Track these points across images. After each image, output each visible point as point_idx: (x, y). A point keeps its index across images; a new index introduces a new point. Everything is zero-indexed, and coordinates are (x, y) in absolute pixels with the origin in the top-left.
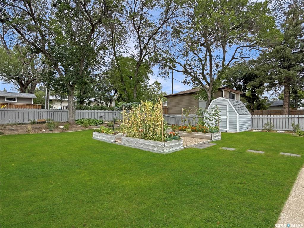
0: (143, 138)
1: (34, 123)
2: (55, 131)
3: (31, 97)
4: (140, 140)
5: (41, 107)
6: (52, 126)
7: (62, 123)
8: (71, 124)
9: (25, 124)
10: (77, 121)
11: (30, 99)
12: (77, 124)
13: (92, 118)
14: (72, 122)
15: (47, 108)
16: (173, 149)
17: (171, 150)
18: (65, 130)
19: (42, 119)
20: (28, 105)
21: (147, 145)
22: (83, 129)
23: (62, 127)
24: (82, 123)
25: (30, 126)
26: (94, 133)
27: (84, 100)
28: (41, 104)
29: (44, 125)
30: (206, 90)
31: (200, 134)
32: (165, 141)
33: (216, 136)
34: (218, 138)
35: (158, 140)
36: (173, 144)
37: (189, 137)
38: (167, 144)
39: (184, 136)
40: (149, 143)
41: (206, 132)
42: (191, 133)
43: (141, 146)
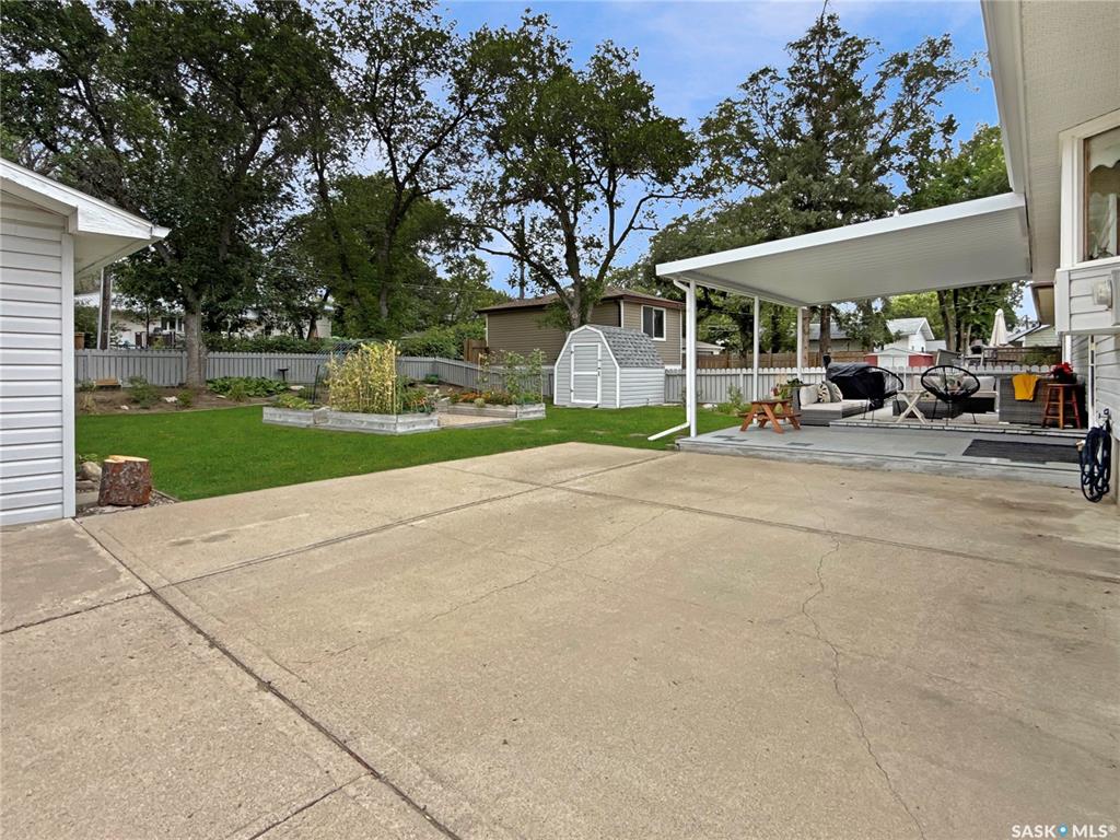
0: (366, 411)
2: (157, 410)
4: (360, 415)
5: (82, 341)
6: (144, 397)
7: (170, 390)
8: (196, 392)
10: (211, 385)
12: (212, 392)
13: (253, 376)
14: (196, 385)
15: (104, 347)
16: (417, 428)
17: (411, 429)
18: (182, 407)
19: (107, 377)
21: (372, 423)
22: (232, 404)
23: (173, 399)
24: (227, 391)
25: (87, 396)
26: (266, 410)
28: (83, 330)
30: (566, 302)
31: (499, 408)
32: (398, 413)
33: (528, 413)
34: (536, 415)
35: (387, 413)
36: (416, 420)
37: (480, 414)
38: (401, 419)
39: (470, 413)
40: (376, 418)
41: (507, 403)
42: (482, 406)
43: (363, 426)
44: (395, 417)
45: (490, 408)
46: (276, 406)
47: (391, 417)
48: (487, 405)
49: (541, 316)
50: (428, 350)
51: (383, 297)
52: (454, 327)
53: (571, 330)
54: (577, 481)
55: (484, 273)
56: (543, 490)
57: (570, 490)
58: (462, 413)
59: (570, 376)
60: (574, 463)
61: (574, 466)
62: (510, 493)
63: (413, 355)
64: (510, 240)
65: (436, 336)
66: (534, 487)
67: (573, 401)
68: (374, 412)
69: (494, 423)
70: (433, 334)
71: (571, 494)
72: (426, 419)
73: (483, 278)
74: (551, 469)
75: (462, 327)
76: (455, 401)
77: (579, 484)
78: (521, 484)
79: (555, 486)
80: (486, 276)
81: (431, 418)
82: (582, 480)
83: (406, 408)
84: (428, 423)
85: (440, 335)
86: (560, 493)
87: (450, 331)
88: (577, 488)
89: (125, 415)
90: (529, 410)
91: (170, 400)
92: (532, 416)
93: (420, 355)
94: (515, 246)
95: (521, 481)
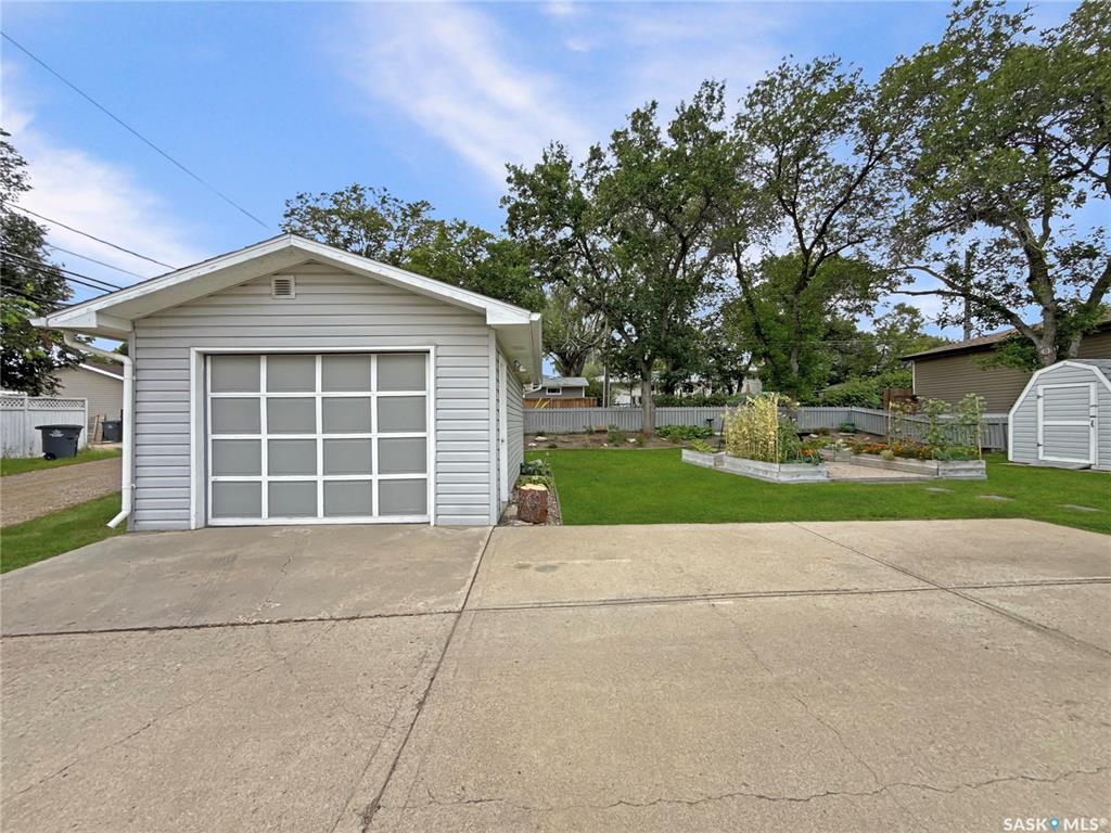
0: (753, 458)
1: (591, 432)
2: (623, 448)
3: (580, 384)
4: (748, 461)
5: (596, 403)
6: (617, 438)
7: (634, 433)
8: (648, 436)
9: (578, 433)
10: (658, 431)
11: (579, 389)
12: (658, 436)
13: (689, 424)
14: (649, 431)
15: (606, 406)
16: (801, 478)
17: (795, 478)
18: (638, 446)
19: (602, 425)
20: (576, 400)
21: (758, 470)
22: (669, 445)
23: (633, 440)
24: (667, 433)
25: (586, 437)
26: (684, 451)
27: (676, 382)
28: (597, 396)
29: (606, 436)
30: (1030, 336)
31: (913, 463)
32: (782, 462)
33: (957, 471)
34: (969, 474)
35: (772, 461)
36: (800, 470)
37: (889, 468)
38: (784, 468)
39: (877, 466)
40: (760, 465)
41: (925, 457)
42: (892, 459)
43: (750, 471)
44: (777, 465)
45: (900, 461)
46: (691, 448)
47: (773, 465)
48: (899, 458)
49: (988, 357)
50: (847, 401)
51: (794, 354)
52: (878, 378)
53: (1038, 369)
54: (1013, 591)
55: (915, 320)
56: (934, 596)
57: (988, 607)
58: (865, 464)
59: (1036, 427)
60: (1013, 557)
61: (1013, 561)
62: (876, 586)
63: (831, 405)
64: (939, 277)
65: (857, 387)
66: (921, 585)
67: (1041, 457)
68: (759, 459)
69: (903, 479)
70: (853, 385)
71: (988, 615)
72: (813, 470)
73: (914, 326)
74: (967, 559)
75: (888, 376)
76: (858, 452)
77: (1013, 599)
78: (903, 576)
79: (959, 591)
80: (918, 323)
81: (819, 468)
82: (1021, 592)
83: (790, 458)
84: (813, 473)
85: (862, 386)
86: (965, 608)
87: (872, 381)
88: (1007, 606)
89: (604, 451)
90: (958, 467)
91: (632, 440)
92: (963, 474)
93: (839, 405)
94: (947, 282)
95: (904, 571)
